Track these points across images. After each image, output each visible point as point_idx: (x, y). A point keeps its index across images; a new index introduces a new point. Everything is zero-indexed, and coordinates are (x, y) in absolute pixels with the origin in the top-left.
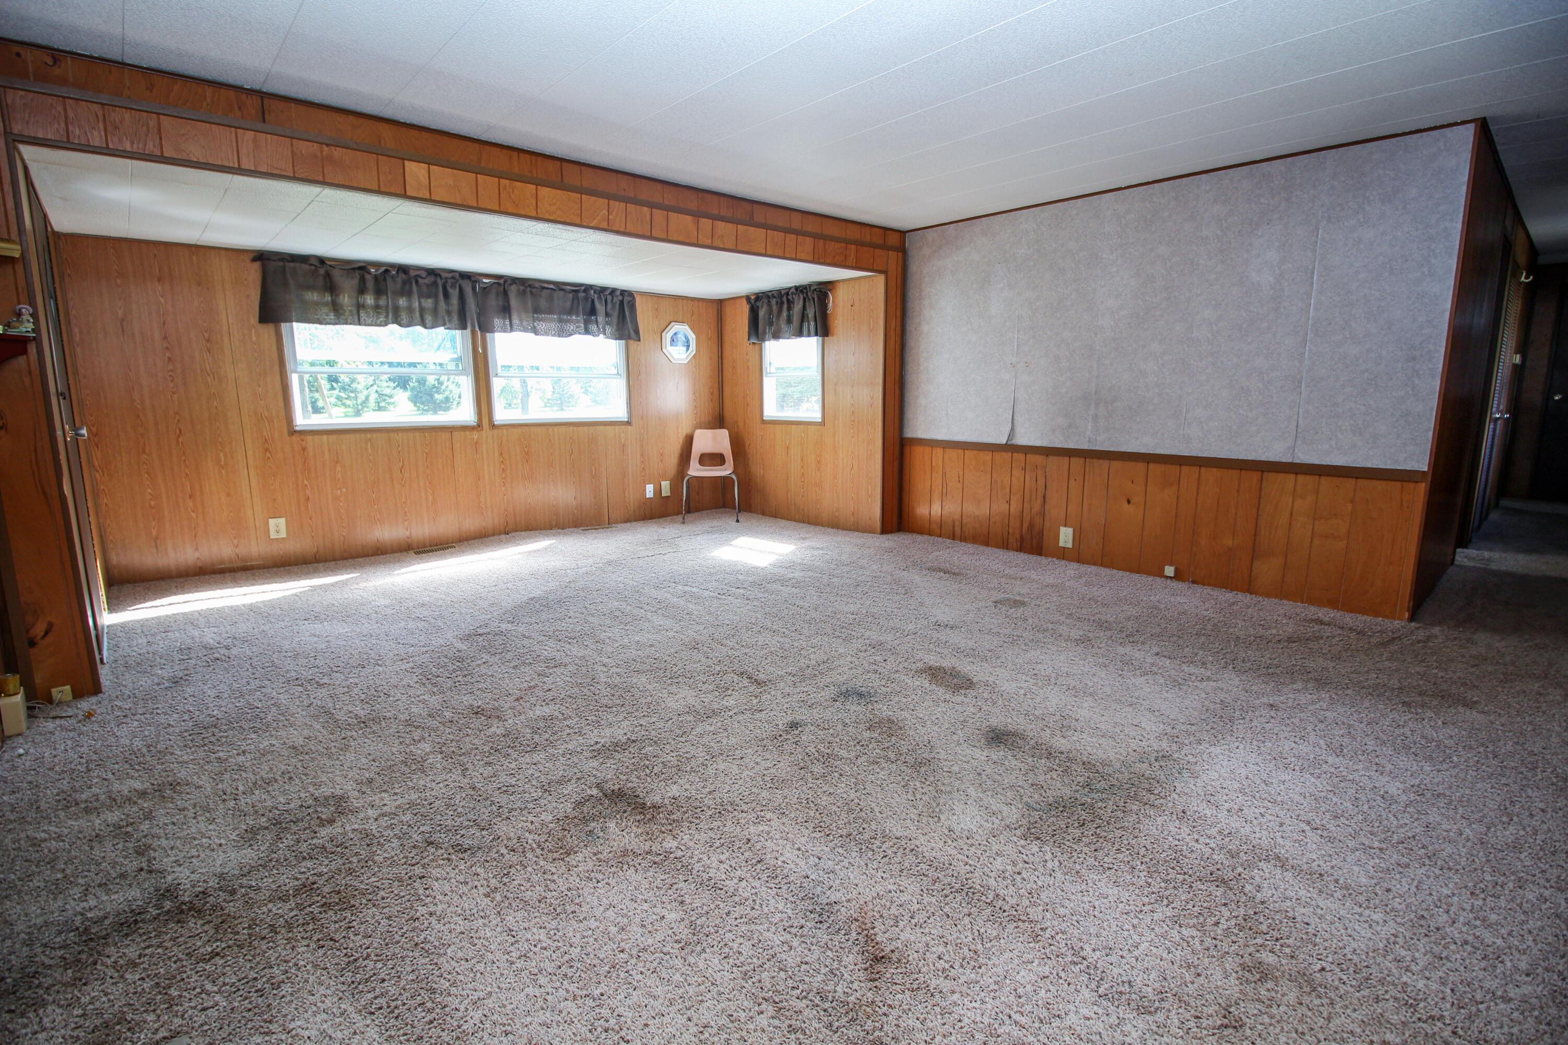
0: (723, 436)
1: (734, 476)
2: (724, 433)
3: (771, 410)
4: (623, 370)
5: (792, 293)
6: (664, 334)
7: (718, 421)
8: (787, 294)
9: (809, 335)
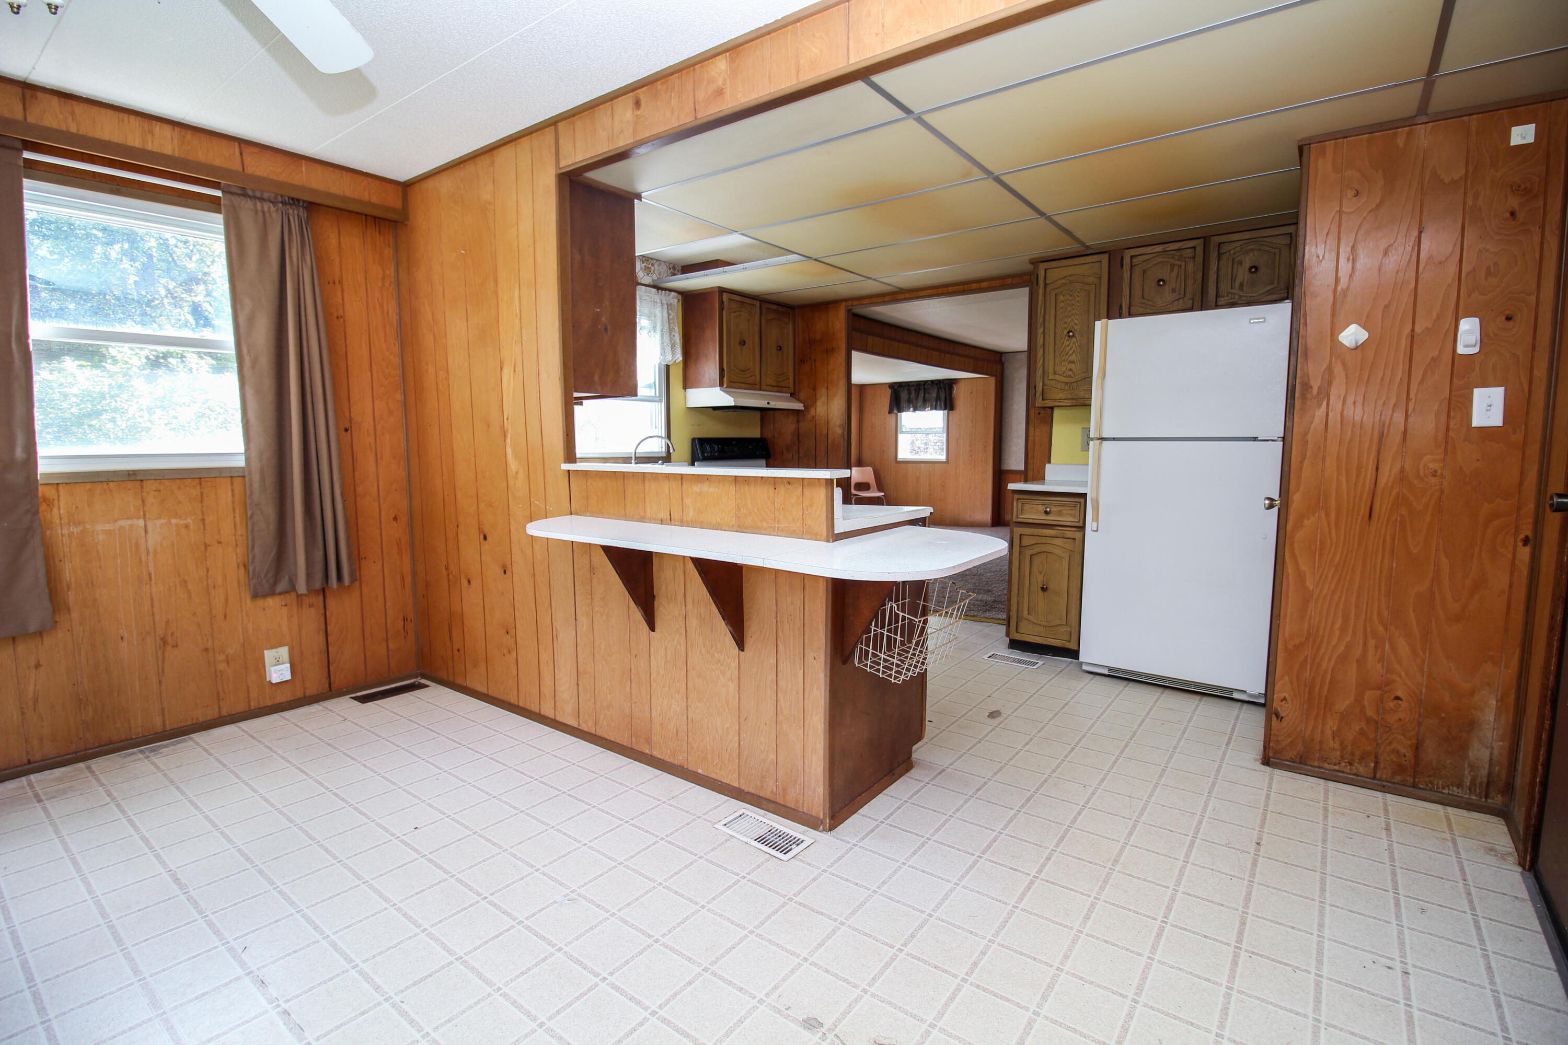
0: (869, 471)
2: (870, 469)
3: (904, 453)
8: (924, 385)
9: (941, 409)
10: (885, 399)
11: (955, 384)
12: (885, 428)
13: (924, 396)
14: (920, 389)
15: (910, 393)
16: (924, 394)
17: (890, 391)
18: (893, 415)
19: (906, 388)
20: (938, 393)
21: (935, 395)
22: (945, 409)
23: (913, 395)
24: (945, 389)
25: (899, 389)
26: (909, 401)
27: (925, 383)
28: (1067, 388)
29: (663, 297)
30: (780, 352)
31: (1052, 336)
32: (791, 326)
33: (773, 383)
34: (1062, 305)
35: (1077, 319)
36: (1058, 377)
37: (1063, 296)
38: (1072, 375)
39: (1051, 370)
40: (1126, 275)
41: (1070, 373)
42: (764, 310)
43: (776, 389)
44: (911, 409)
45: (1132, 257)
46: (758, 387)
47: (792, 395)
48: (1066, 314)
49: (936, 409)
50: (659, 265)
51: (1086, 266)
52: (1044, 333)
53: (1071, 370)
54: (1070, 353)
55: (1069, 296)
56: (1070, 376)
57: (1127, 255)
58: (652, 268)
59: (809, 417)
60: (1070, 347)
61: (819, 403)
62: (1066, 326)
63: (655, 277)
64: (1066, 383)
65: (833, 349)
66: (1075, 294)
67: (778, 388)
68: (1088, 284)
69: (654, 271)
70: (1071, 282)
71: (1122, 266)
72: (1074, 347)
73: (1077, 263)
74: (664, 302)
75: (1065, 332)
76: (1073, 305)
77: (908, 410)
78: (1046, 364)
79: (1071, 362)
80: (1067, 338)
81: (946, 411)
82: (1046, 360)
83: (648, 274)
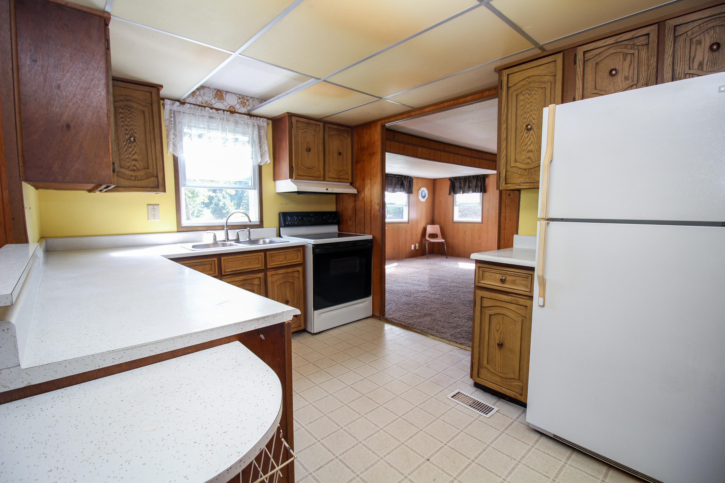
0: (437, 227)
1: (444, 242)
2: (438, 226)
3: (457, 218)
4: (407, 204)
5: (471, 178)
6: (419, 191)
7: (433, 222)
8: (469, 178)
9: (478, 192)
10: (447, 186)
11: (487, 177)
12: (447, 203)
13: (469, 185)
14: (466, 181)
15: (460, 183)
16: (469, 183)
17: (450, 182)
18: (451, 196)
19: (458, 180)
20: (477, 183)
21: (475, 184)
22: (481, 192)
23: (462, 185)
24: (481, 180)
25: (455, 181)
26: (460, 188)
27: (469, 177)
28: (526, 173)
29: (254, 121)
30: (341, 156)
31: (513, 131)
32: (349, 139)
33: (335, 176)
34: (522, 103)
35: (535, 114)
36: (518, 165)
37: (523, 95)
38: (531, 162)
39: (513, 159)
40: (579, 70)
41: (529, 161)
42: (327, 129)
43: (337, 180)
44: (462, 192)
45: (585, 52)
46: (322, 179)
47: (351, 184)
48: (526, 110)
49: (475, 192)
50: (253, 101)
51: (542, 67)
52: (507, 128)
53: (529, 158)
54: (529, 143)
55: (527, 95)
56: (528, 163)
57: (580, 52)
58: (247, 103)
59: (361, 198)
60: (528, 139)
61: (366, 190)
62: (525, 121)
63: (249, 108)
64: (525, 170)
65: (374, 153)
66: (533, 93)
67: (339, 179)
68: (544, 83)
69: (249, 105)
70: (530, 83)
71: (575, 63)
72: (532, 139)
73: (534, 65)
74: (256, 124)
75: (525, 126)
76: (532, 102)
77: (460, 193)
78: (509, 155)
79: (529, 151)
80: (526, 131)
81: (481, 193)
82: (509, 150)
83: (244, 107)
